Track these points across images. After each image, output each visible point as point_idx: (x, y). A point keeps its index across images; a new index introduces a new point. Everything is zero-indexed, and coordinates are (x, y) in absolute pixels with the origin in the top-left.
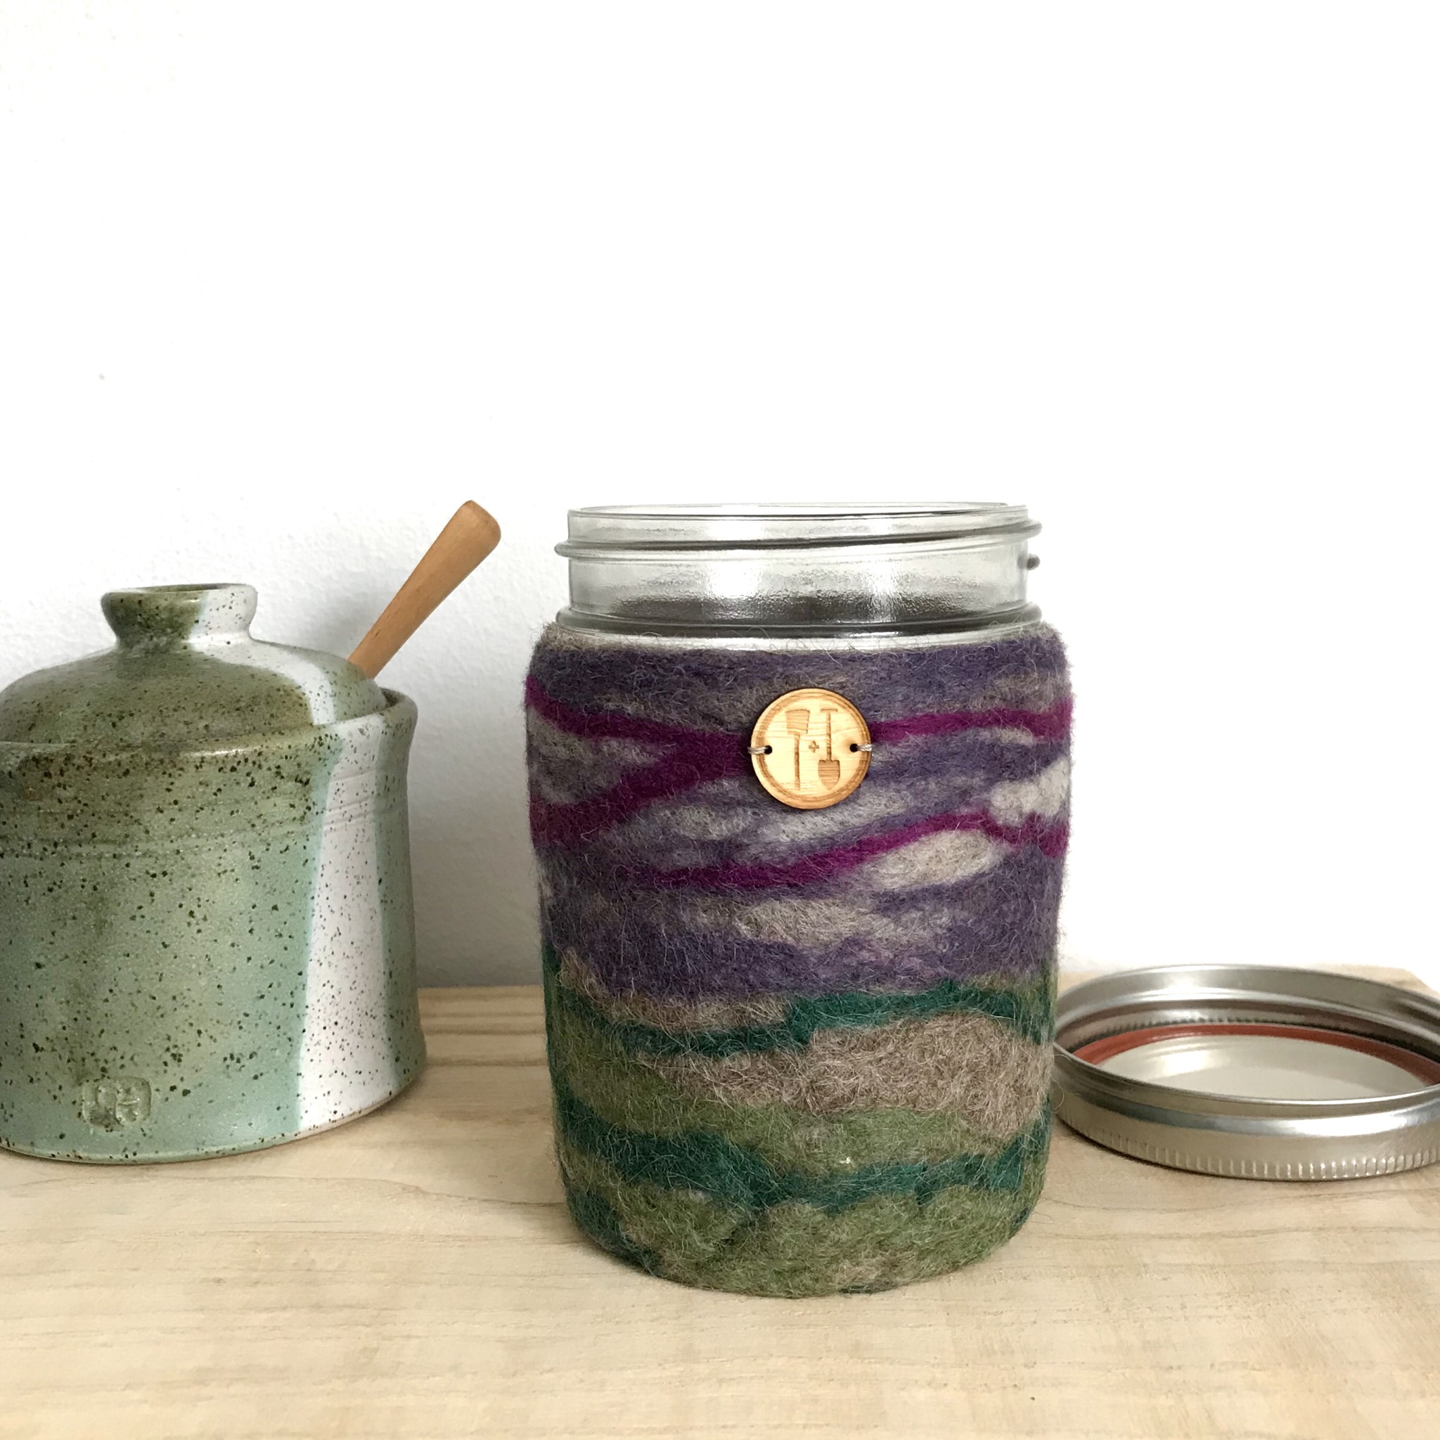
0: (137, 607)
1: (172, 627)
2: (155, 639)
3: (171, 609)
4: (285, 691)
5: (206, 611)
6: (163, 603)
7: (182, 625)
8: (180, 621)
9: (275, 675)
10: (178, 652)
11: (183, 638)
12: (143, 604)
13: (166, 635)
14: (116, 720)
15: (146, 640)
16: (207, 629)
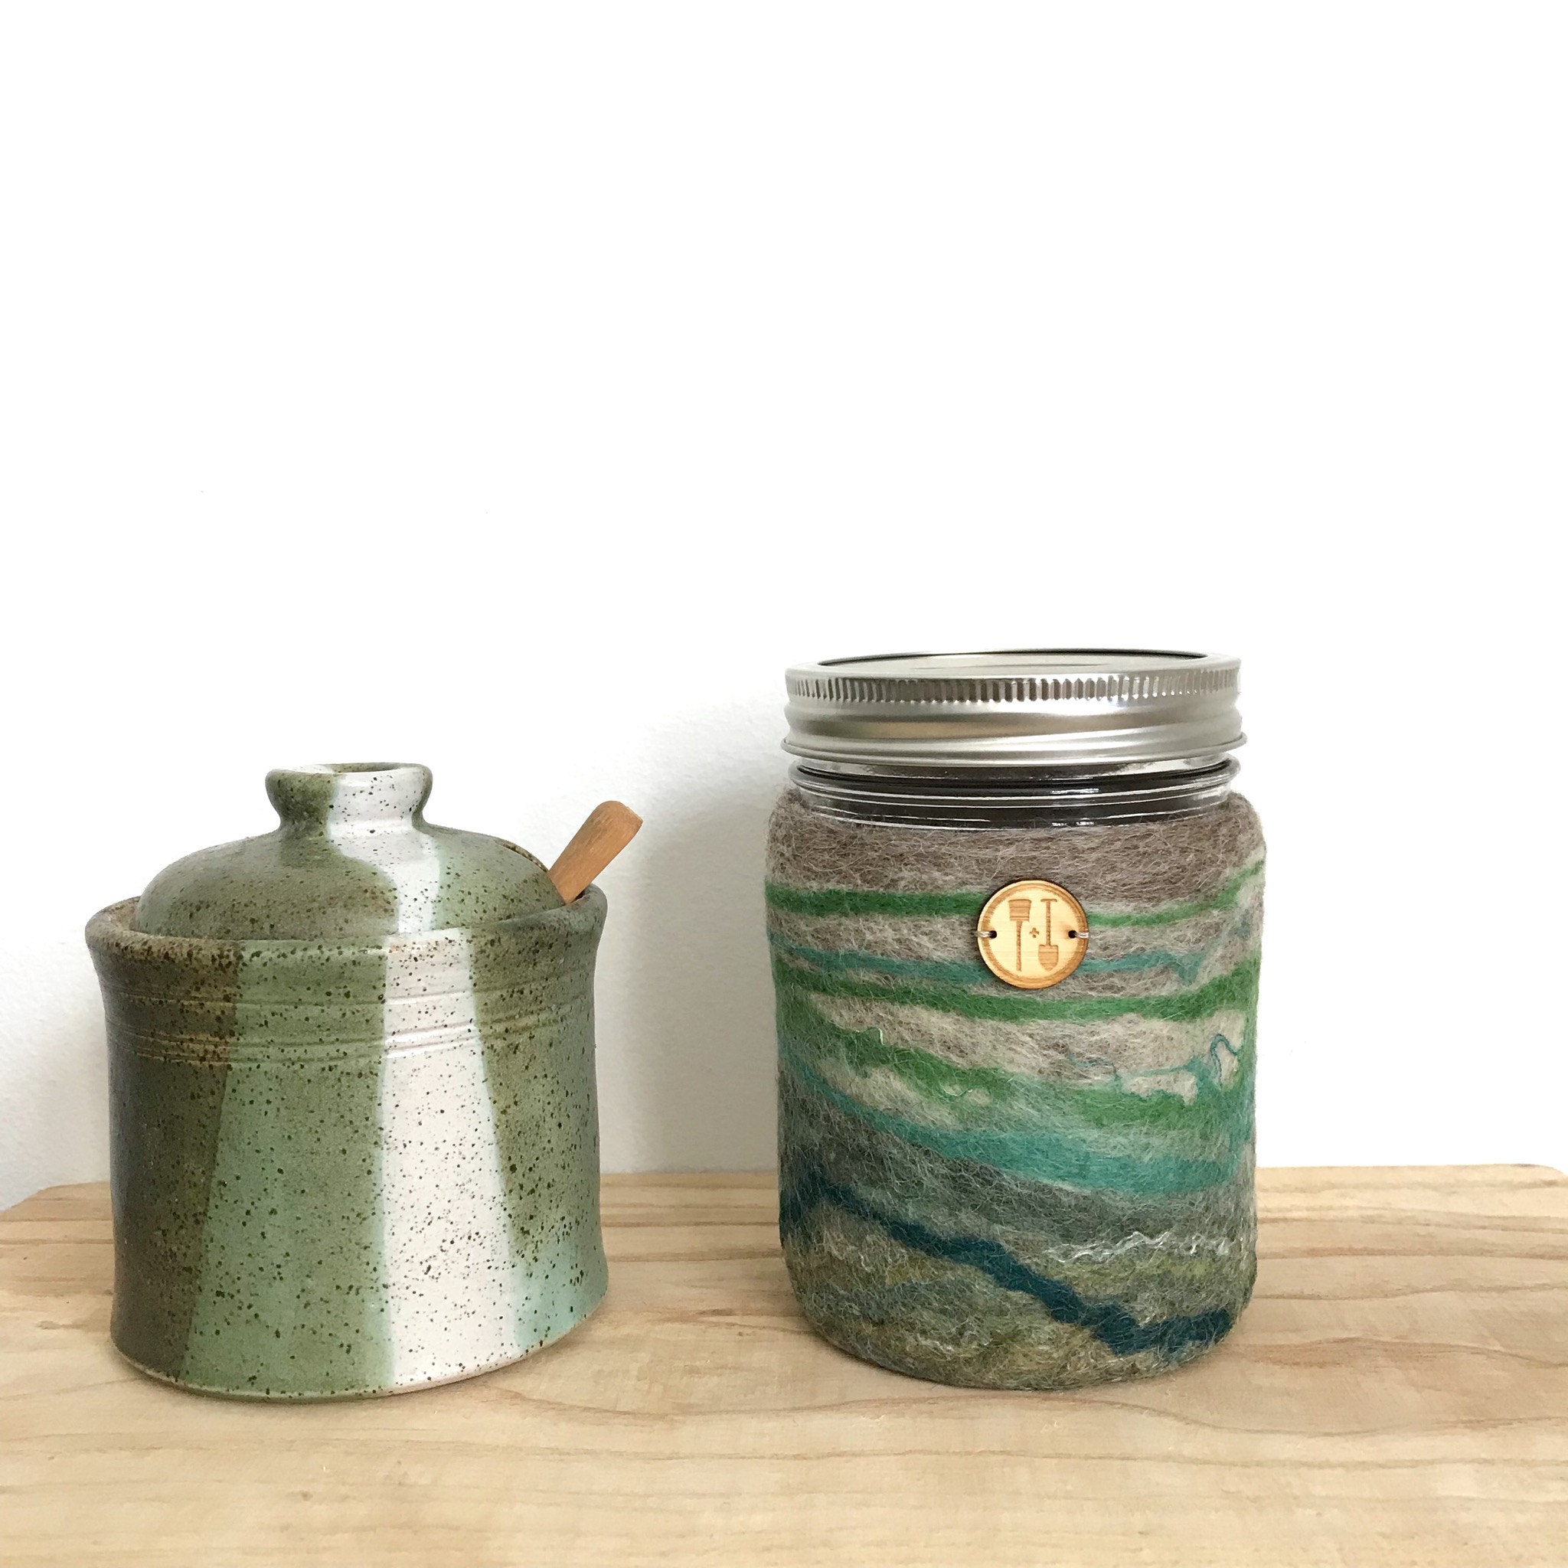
1: (307, 811)
2: (296, 822)
5: (341, 796)
7: (316, 810)
10: (312, 839)
11: (321, 823)
16: (345, 816)
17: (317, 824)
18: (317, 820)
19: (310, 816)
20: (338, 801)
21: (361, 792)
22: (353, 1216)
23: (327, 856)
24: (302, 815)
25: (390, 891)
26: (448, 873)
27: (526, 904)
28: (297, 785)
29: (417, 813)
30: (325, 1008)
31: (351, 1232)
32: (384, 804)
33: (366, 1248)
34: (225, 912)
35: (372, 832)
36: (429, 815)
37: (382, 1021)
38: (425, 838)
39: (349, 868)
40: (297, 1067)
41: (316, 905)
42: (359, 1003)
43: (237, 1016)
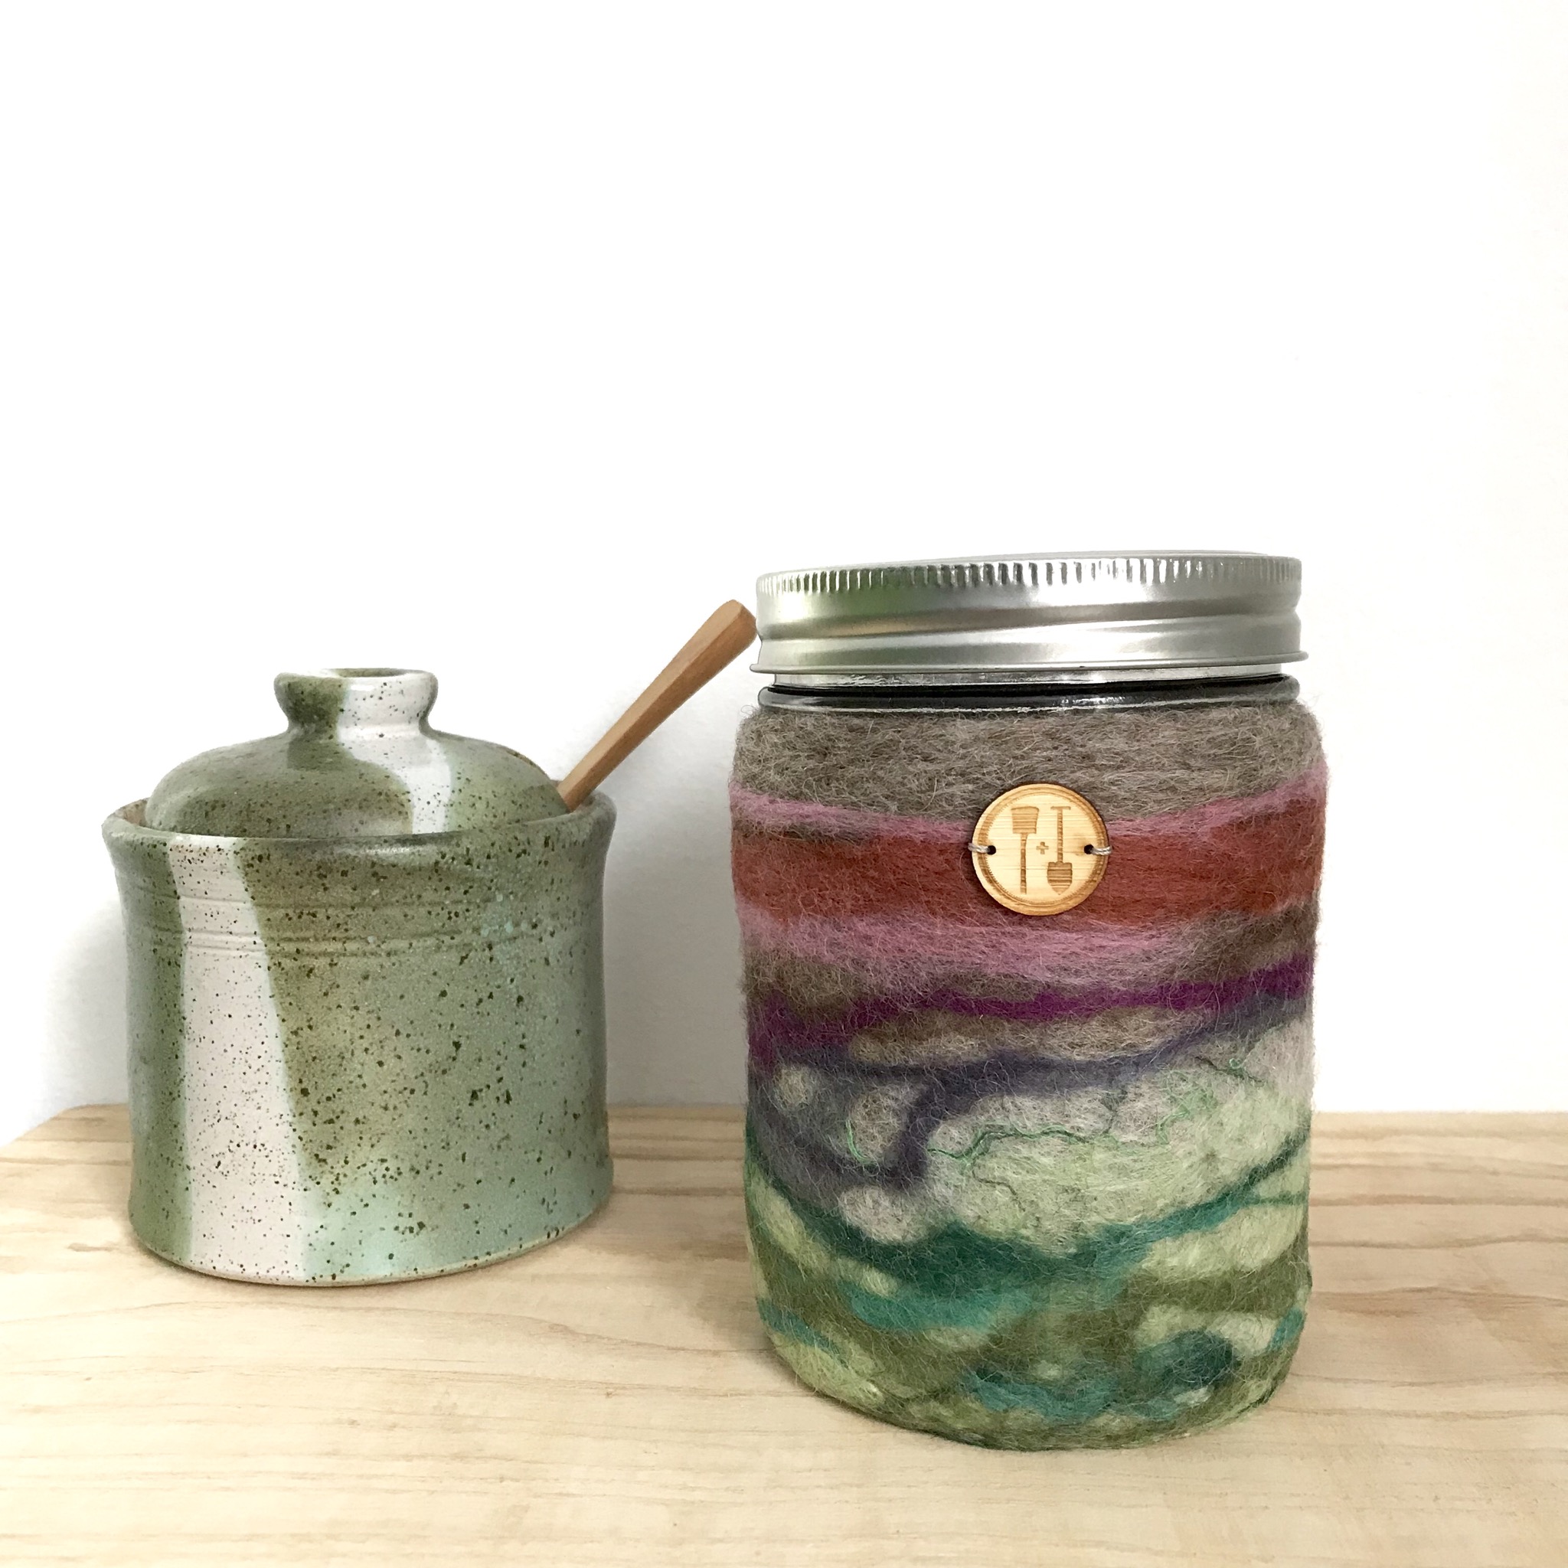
1: (318, 715)
2: (306, 726)
3: (314, 695)
5: (352, 700)
7: (326, 713)
8: (324, 707)
10: (326, 742)
11: (330, 727)
15: (300, 726)
16: (355, 720)
17: (327, 728)
18: (327, 723)
19: (320, 720)
20: (348, 705)
21: (372, 697)
23: (338, 759)
24: (312, 717)
25: (404, 794)
26: (459, 778)
27: (533, 810)
28: (308, 689)
29: (423, 717)
32: (393, 709)
34: (241, 812)
35: (381, 736)
36: (434, 721)
38: (431, 743)
39: (362, 770)
41: (332, 806)
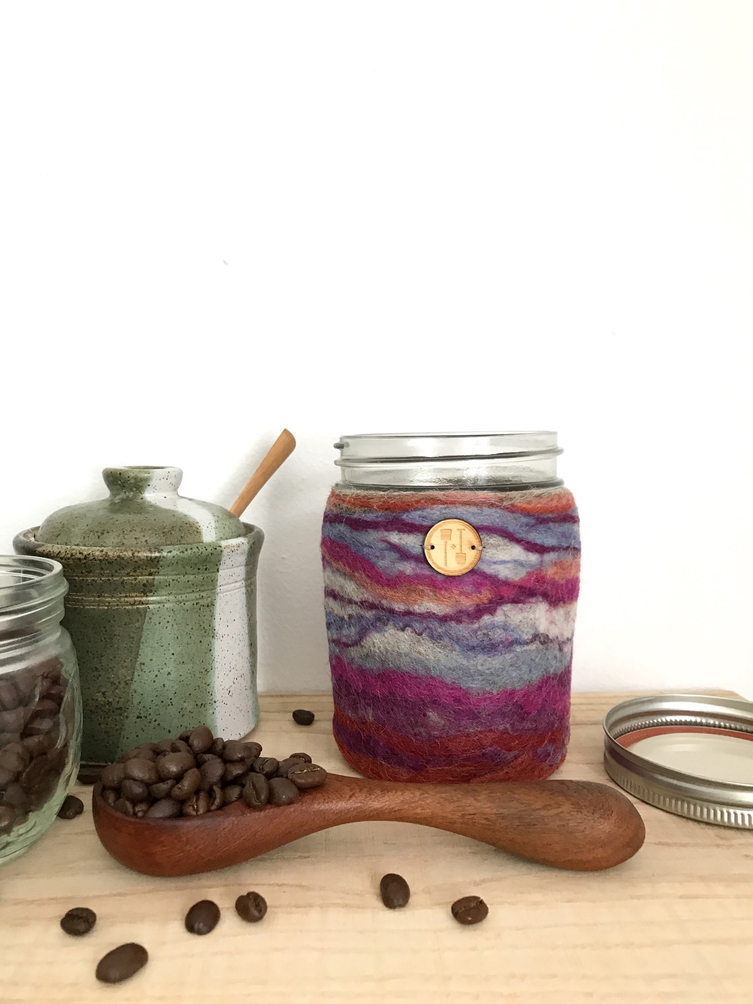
0: (119, 476)
1: (136, 488)
2: (127, 493)
3: (135, 478)
4: (190, 524)
5: (154, 480)
6: (132, 475)
7: (141, 487)
8: (140, 484)
9: (186, 516)
10: (138, 501)
11: (141, 493)
12: (122, 475)
13: (133, 491)
14: (99, 534)
15: (123, 493)
16: (154, 490)
17: (138, 493)
18: (140, 491)
19: (136, 490)
20: (153, 483)
21: (163, 478)
22: (204, 671)
24: (132, 489)
25: (196, 523)
30: (196, 576)
31: (203, 679)
32: (171, 484)
33: (208, 685)
35: (165, 497)
37: (217, 581)
40: (182, 604)
42: (209, 573)
43: (155, 583)
